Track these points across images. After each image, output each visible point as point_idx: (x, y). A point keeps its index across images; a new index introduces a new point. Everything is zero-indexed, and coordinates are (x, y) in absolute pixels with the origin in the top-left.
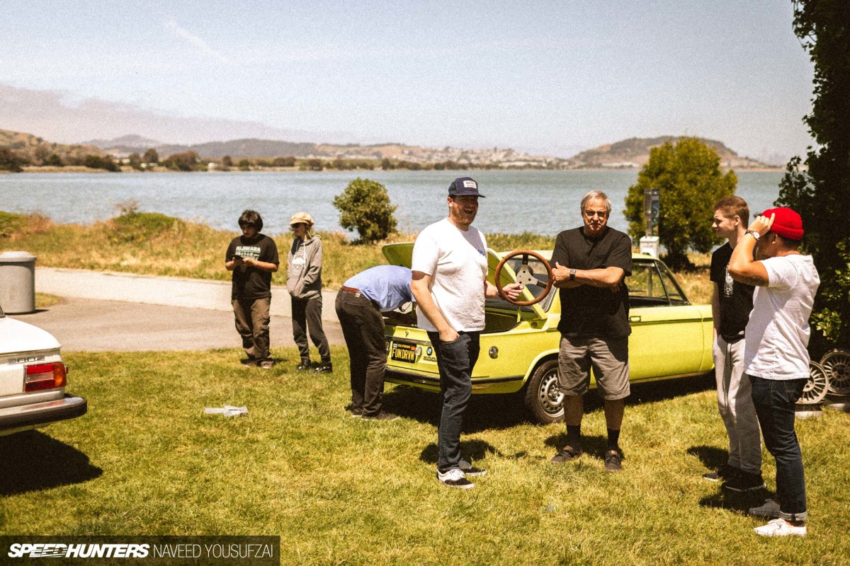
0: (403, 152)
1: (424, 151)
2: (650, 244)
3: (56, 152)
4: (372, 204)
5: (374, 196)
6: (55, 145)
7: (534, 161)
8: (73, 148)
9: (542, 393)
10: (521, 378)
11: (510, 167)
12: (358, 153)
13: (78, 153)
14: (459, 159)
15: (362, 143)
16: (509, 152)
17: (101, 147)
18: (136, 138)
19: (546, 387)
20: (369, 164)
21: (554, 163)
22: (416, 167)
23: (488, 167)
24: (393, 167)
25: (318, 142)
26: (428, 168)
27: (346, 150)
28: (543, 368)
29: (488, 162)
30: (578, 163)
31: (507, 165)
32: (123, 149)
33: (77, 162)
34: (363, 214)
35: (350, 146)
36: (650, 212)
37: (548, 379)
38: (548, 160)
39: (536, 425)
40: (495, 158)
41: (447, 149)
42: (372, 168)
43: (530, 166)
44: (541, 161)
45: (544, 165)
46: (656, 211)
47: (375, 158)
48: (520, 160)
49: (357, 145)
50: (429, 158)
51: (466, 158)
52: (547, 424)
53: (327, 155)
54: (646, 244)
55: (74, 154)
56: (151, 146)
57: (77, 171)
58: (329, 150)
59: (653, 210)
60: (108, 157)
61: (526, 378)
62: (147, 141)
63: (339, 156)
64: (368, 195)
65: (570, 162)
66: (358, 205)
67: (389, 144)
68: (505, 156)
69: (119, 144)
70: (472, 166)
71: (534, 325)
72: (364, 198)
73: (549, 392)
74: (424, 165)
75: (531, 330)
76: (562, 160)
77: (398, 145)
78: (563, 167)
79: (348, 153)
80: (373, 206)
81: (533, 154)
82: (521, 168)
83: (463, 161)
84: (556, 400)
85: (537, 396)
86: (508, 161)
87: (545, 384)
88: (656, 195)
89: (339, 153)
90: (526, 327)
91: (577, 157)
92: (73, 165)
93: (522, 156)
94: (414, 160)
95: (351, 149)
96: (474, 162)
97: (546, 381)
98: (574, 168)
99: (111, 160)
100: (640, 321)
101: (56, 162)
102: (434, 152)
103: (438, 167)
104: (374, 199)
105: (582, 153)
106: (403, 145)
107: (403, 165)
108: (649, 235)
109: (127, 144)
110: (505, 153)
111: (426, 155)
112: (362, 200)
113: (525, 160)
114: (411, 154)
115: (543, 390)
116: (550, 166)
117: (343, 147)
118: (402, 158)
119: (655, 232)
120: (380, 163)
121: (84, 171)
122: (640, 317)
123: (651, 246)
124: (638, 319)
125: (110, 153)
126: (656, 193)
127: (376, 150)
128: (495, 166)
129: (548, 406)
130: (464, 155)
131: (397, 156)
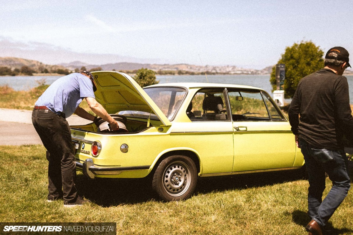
0: (187, 67)
1: (197, 67)
2: (279, 95)
3: (47, 68)
4: (148, 80)
5: (148, 76)
6: (47, 65)
7: (245, 71)
8: (53, 66)
9: (166, 179)
10: (148, 167)
11: (234, 74)
12: (168, 68)
13: (55, 68)
14: (212, 70)
15: (170, 64)
16: (234, 67)
17: (65, 66)
18: (78, 62)
19: (169, 175)
20: (173, 72)
21: (254, 72)
22: (193, 74)
23: (224, 74)
24: (183, 74)
25: (152, 63)
26: (198, 74)
27: (164, 66)
28: (166, 160)
29: (224, 72)
30: (265, 72)
31: (232, 73)
32: (73, 66)
33: (54, 72)
34: (143, 84)
35: (165, 65)
36: (279, 77)
37: (171, 169)
38: (252, 71)
39: (159, 202)
40: (228, 70)
41: (206, 66)
42: (174, 74)
43: (243, 73)
44: (248, 71)
45: (250, 73)
46: (283, 76)
47: (175, 70)
48: (239, 71)
49: (168, 65)
50: (199, 70)
51: (215, 70)
52: (169, 201)
53: (155, 68)
54: (277, 95)
55: (53, 69)
56: (84, 65)
57: (54, 75)
58: (156, 67)
59: (281, 76)
60: (66, 70)
61: (152, 167)
62: (83, 63)
63: (160, 69)
64: (146, 76)
65: (262, 72)
66: (141, 81)
67: (181, 64)
68: (233, 69)
69: (72, 65)
70: (217, 73)
71: (161, 130)
72: (144, 77)
73: (171, 178)
74: (196, 73)
75: (158, 133)
76: (257, 71)
77: (186, 64)
78: (258, 74)
79: (165, 68)
80: (148, 81)
81: (244, 68)
82: (239, 74)
83: (214, 71)
84: (178, 184)
85: (161, 181)
86: (234, 71)
87: (169, 172)
88: (282, 68)
89: (160, 68)
90: (153, 131)
91: (265, 69)
92: (53, 73)
93: (240, 69)
94: (192, 71)
95: (166, 66)
96: (218, 71)
97: (170, 170)
98: (263, 74)
99: (68, 71)
100: (246, 130)
101: (46, 71)
102: (201, 67)
103: (203, 74)
104: (148, 77)
105: (267, 68)
106: (188, 64)
107: (187, 73)
108: (279, 90)
109: (75, 65)
110: (232, 68)
111: (197, 69)
112: (143, 78)
113: (241, 71)
114: (191, 68)
115: (167, 177)
116: (252, 73)
117: (162, 65)
118: (187, 70)
119: (282, 88)
120: (177, 72)
121: (56, 75)
122: (246, 127)
123: (280, 96)
124: (245, 129)
125: (68, 68)
126: (282, 66)
127: (176, 66)
128: (228, 73)
129: (170, 189)
130: (214, 68)
131: (185, 69)
